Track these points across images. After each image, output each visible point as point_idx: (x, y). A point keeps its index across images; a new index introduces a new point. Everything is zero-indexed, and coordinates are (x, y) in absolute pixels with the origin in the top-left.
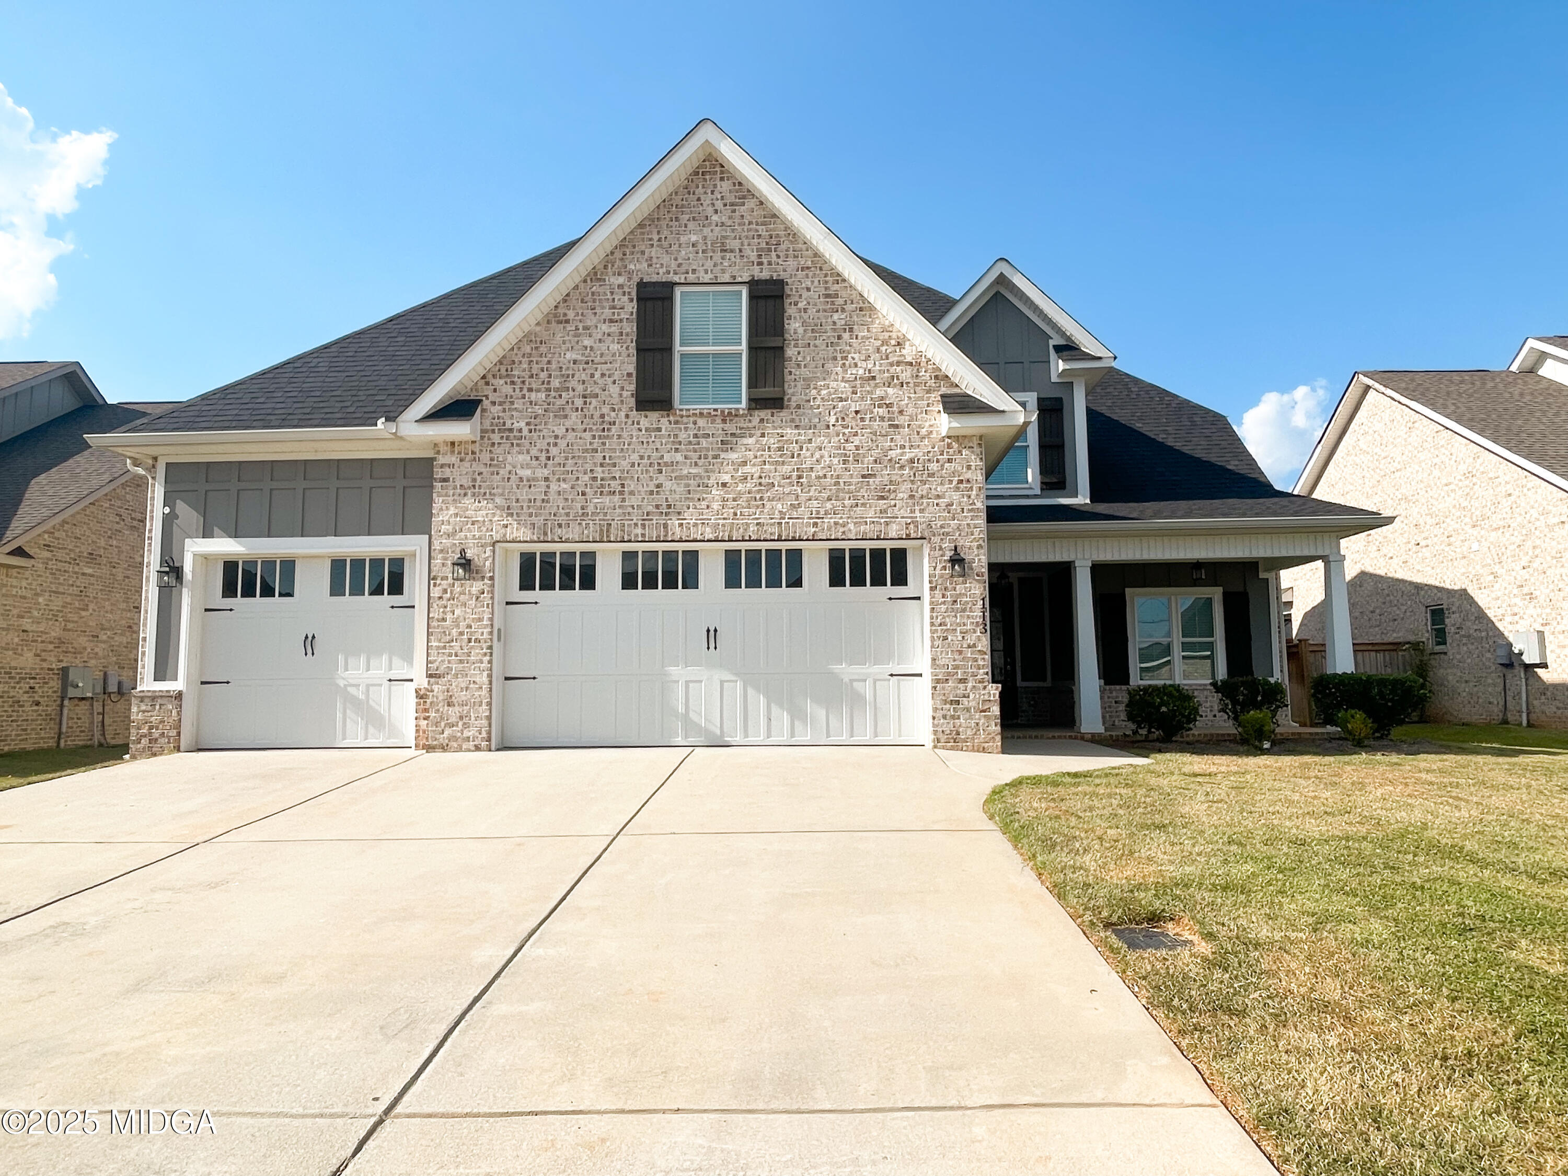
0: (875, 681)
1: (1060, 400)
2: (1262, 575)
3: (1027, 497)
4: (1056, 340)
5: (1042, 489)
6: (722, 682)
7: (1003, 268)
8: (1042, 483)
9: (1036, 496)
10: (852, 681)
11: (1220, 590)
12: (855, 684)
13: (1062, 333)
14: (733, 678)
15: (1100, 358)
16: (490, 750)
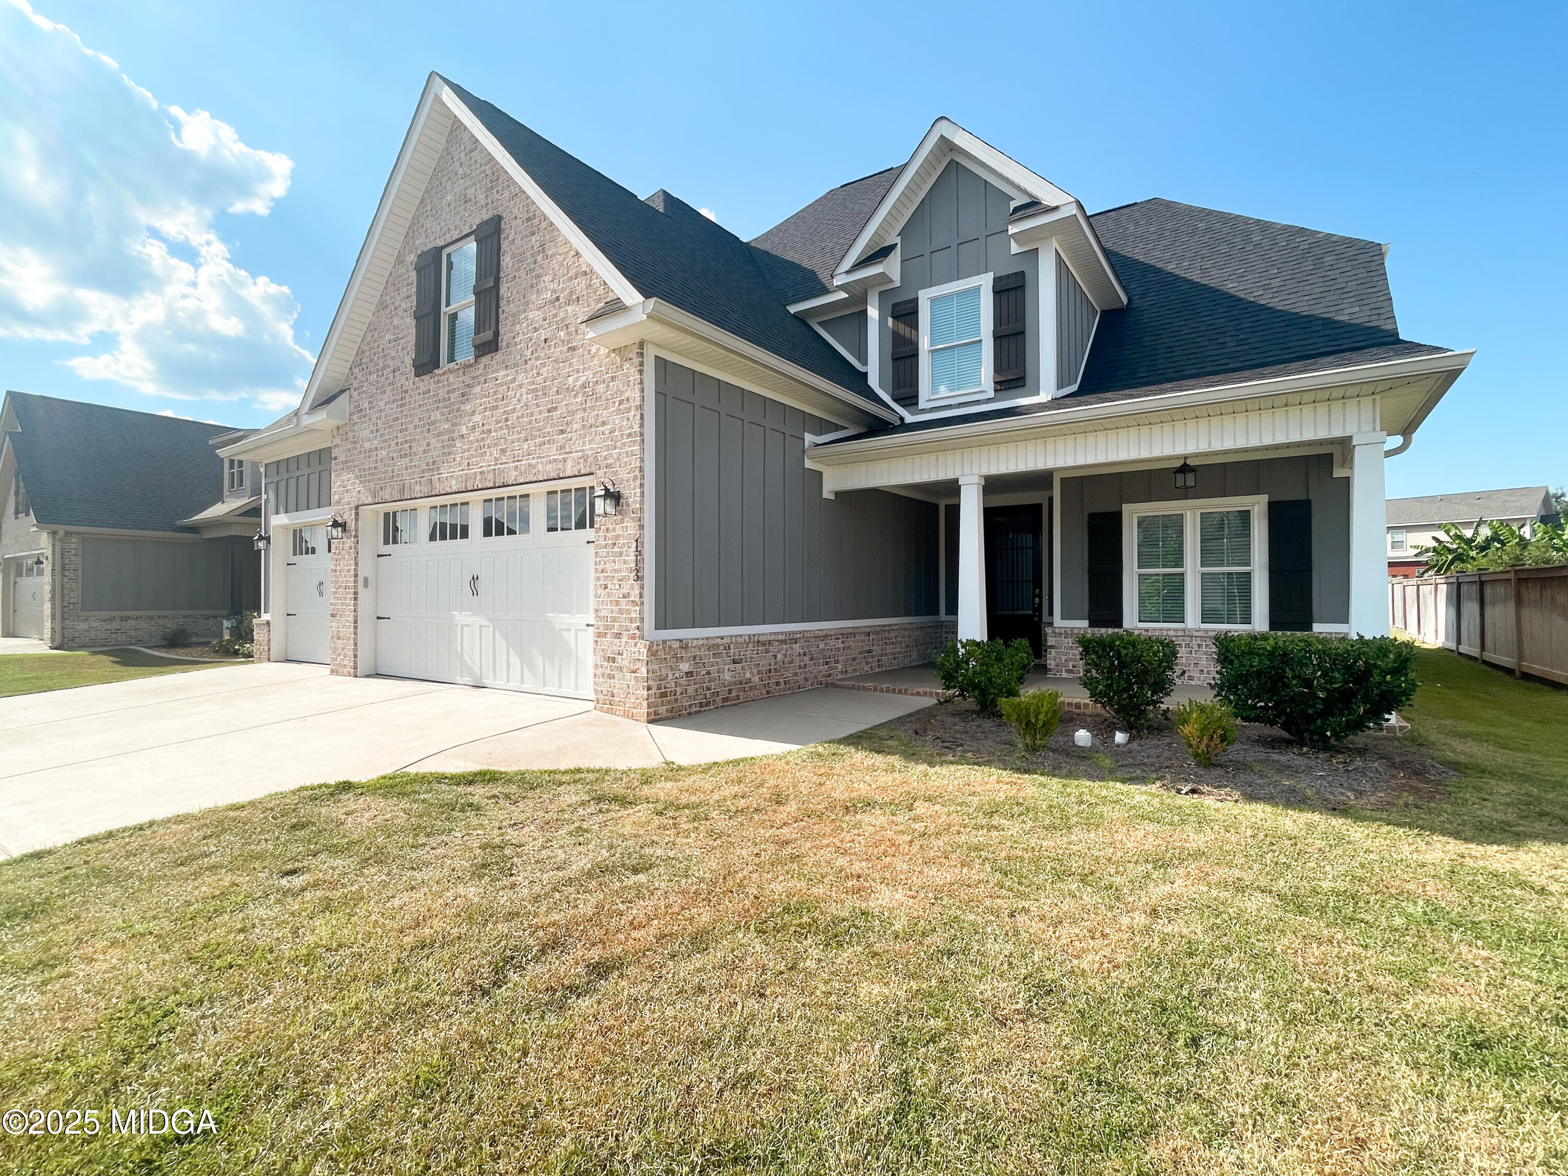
0: (577, 630)
1: (1022, 273)
2: (1338, 473)
3: (978, 402)
4: (1020, 200)
5: (996, 391)
6: (481, 626)
7: (944, 129)
8: (995, 383)
9: (988, 401)
10: (560, 629)
11: (1264, 499)
12: (563, 632)
13: (1025, 192)
14: (488, 624)
15: (1056, 208)
16: (356, 676)
